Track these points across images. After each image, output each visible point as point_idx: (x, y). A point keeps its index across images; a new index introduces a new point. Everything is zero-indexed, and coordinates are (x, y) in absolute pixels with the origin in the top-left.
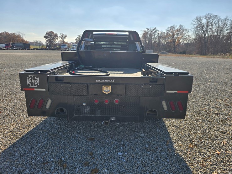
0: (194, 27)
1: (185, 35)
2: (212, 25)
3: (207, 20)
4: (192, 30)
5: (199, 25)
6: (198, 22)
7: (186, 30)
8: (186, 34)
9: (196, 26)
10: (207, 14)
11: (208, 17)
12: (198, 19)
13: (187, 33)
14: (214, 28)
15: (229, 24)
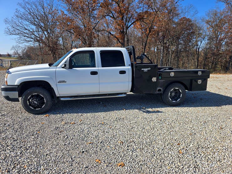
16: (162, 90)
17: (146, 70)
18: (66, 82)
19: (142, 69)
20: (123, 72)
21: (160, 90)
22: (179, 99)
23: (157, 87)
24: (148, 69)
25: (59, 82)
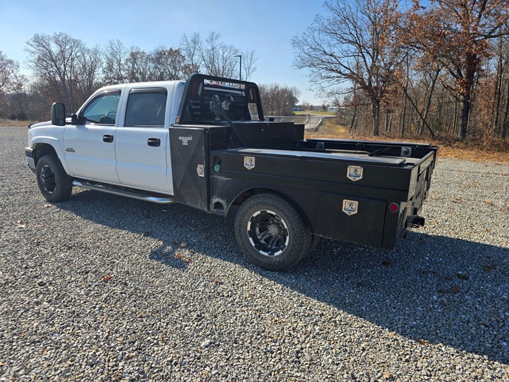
0: (32, 59)
1: (12, 74)
2: (72, 60)
3: (60, 46)
4: (30, 64)
5: (45, 55)
6: (42, 48)
7: (11, 62)
8: (12, 72)
9: (36, 56)
10: (58, 34)
11: (62, 41)
12: (39, 41)
13: (15, 71)
14: (77, 65)
15: (104, 60)
16: (225, 206)
17: (185, 140)
18: (74, 151)
19: (180, 138)
20: (154, 142)
21: (218, 205)
22: (280, 252)
23: (213, 195)
24: (189, 138)
25: (67, 150)
